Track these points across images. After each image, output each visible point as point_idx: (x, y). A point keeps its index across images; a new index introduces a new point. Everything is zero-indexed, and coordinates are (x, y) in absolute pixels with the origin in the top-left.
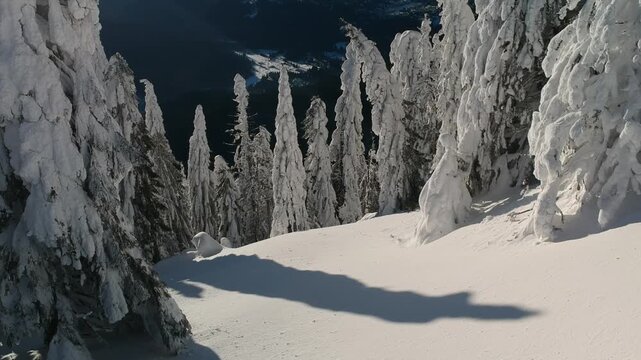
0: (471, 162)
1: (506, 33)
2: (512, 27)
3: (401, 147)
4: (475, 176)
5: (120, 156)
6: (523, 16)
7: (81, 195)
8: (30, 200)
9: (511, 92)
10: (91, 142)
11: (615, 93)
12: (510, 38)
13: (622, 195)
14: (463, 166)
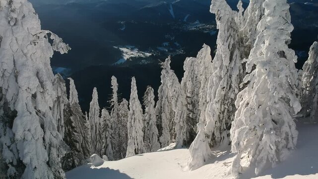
0: (211, 134)
1: (223, 83)
2: (226, 81)
3: (185, 117)
4: (213, 139)
5: (62, 149)
6: (230, 77)
7: (46, 166)
8: (26, 170)
9: (227, 107)
10: (50, 145)
11: (262, 119)
12: (225, 86)
13: (265, 162)
14: (208, 136)
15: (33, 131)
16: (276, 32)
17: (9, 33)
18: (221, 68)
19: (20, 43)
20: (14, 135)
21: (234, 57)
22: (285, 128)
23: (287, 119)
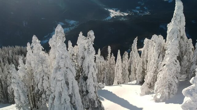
2: (156, 65)
3: (141, 72)
7: (94, 93)
10: (96, 87)
12: (156, 67)
13: (164, 98)
14: (148, 84)
15: (92, 83)
16: (171, 56)
17: (88, 57)
18: (155, 60)
19: (90, 58)
20: (86, 84)
21: (160, 57)
22: (173, 87)
23: (174, 84)
